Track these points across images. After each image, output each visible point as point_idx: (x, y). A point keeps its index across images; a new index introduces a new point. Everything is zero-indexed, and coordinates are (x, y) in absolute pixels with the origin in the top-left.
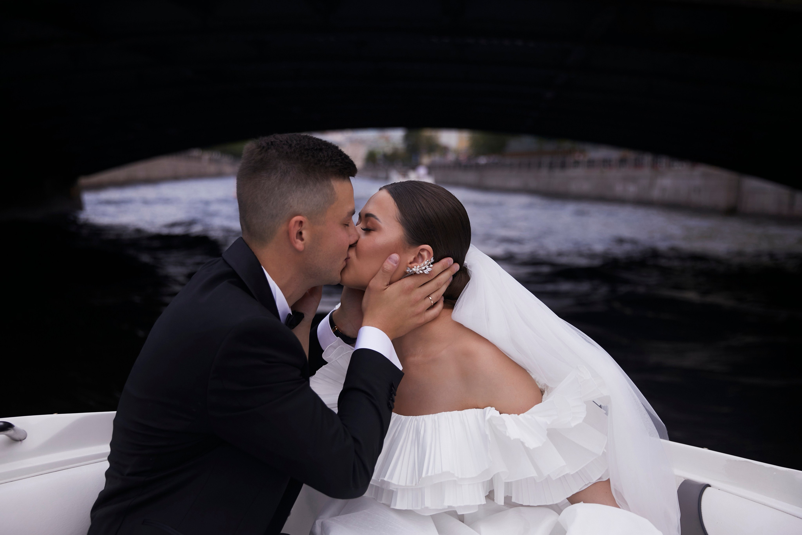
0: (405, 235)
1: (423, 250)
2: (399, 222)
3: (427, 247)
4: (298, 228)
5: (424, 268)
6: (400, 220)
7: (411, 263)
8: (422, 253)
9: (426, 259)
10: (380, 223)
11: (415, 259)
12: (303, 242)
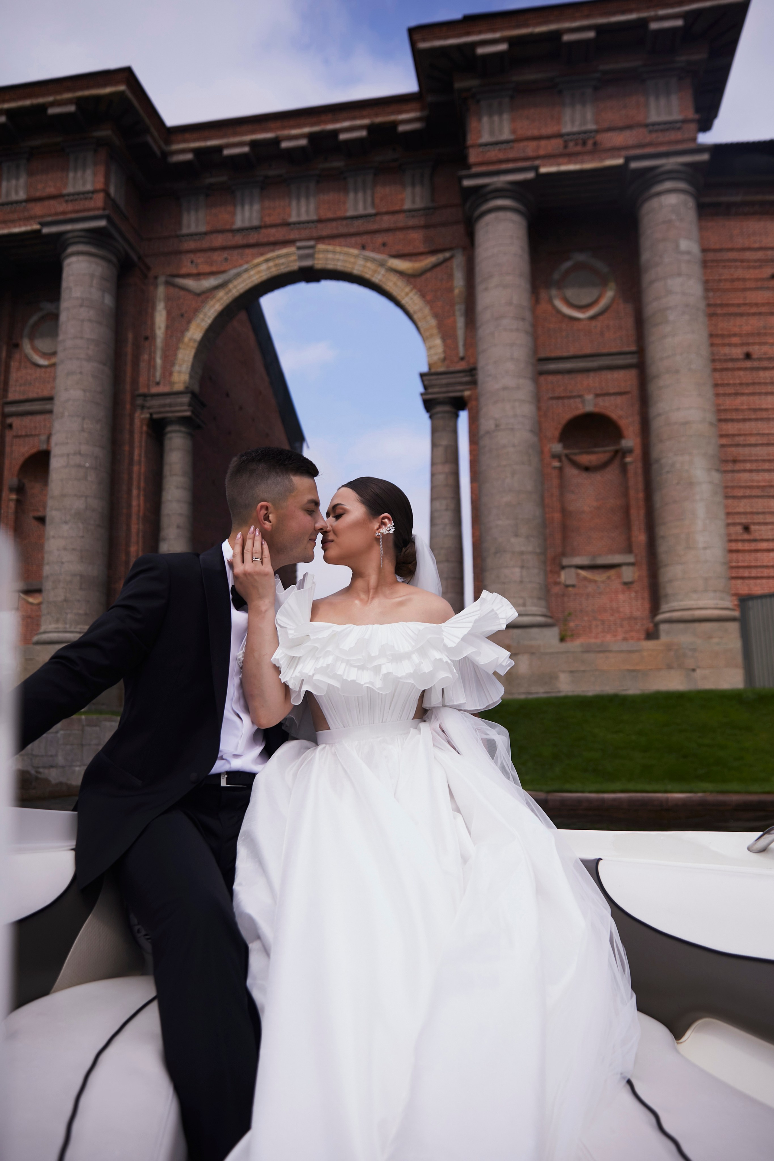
0: (367, 510)
1: (384, 518)
2: (360, 502)
3: (386, 514)
4: (263, 512)
5: (388, 529)
6: (360, 500)
7: (377, 530)
8: (383, 521)
9: (388, 524)
10: (346, 507)
11: (379, 526)
12: (270, 524)
